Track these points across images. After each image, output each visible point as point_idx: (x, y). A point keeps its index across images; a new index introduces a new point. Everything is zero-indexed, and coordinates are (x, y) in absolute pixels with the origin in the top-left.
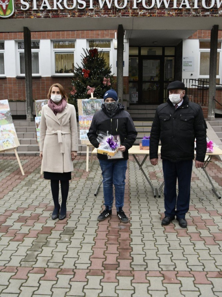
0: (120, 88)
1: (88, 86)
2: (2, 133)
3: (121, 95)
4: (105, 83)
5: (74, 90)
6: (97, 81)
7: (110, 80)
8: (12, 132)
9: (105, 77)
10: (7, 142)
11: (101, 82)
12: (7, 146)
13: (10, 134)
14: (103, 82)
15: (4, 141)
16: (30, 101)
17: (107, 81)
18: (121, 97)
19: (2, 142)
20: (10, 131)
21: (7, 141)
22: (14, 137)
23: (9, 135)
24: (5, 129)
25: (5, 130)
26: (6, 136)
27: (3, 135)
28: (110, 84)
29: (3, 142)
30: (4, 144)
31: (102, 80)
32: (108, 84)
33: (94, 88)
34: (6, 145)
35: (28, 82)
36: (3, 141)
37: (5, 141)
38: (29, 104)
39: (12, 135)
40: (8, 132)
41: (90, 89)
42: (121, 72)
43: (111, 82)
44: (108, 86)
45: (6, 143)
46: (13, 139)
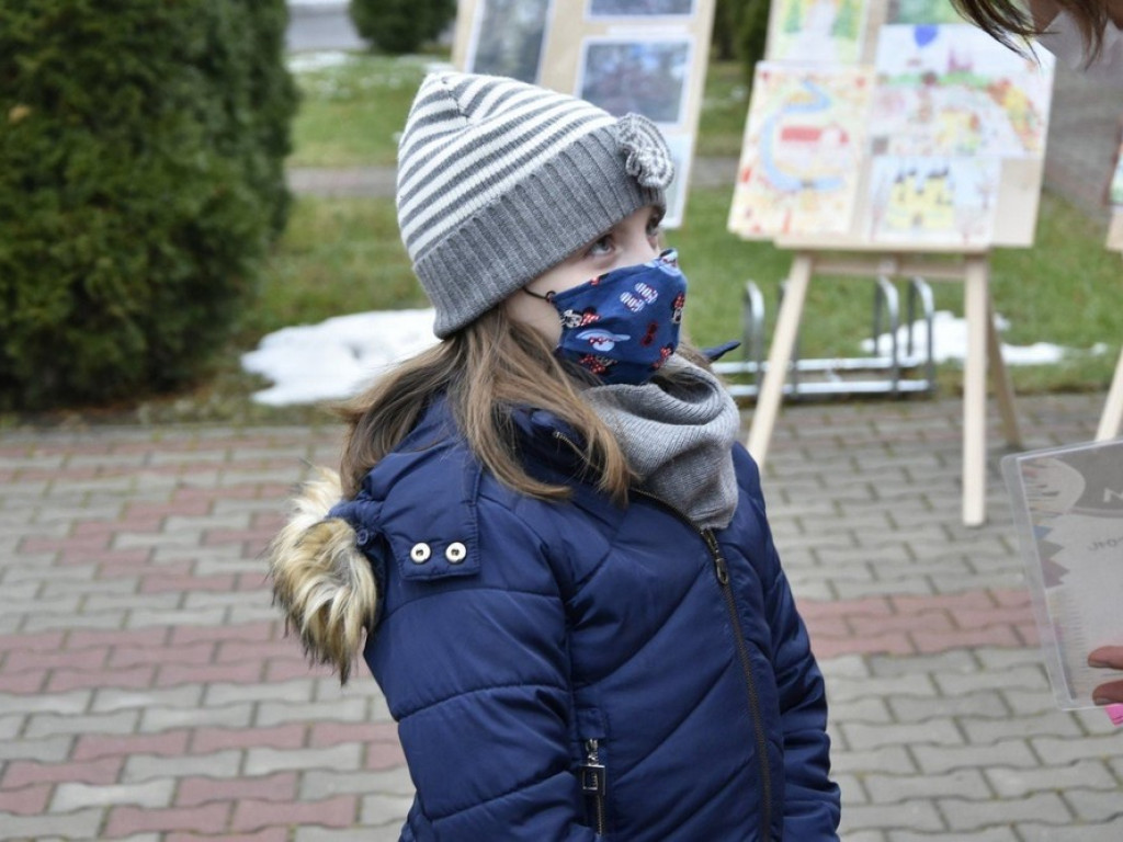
2: (923, 95)
8: (1010, 100)
10: (934, 187)
12: (917, 220)
13: (995, 118)
15: (913, 173)
19: (892, 174)
20: (998, 91)
21: (934, 176)
22: (1016, 151)
23: (975, 123)
24: (961, 61)
25: (958, 69)
26: (949, 127)
27: (924, 114)
29: (900, 179)
30: (902, 198)
34: (914, 205)
36: (908, 166)
37: (926, 166)
39: (1005, 128)
40: (984, 97)
45: (920, 192)
46: (994, 170)
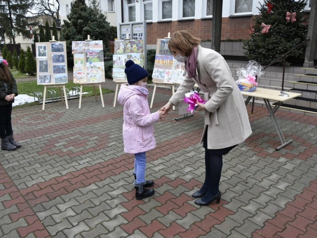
0: (311, 25)
1: (263, 24)
3: (312, 34)
4: (289, 18)
5: (252, 28)
6: (278, 16)
7: (295, 15)
9: (290, 12)
11: (283, 18)
14: (287, 18)
16: (215, 41)
17: (290, 16)
18: (312, 37)
28: (295, 20)
31: (285, 16)
32: (292, 20)
33: (270, 26)
35: (214, 22)
38: (213, 44)
41: (264, 27)
42: (314, 4)
43: (296, 17)
44: (292, 22)
